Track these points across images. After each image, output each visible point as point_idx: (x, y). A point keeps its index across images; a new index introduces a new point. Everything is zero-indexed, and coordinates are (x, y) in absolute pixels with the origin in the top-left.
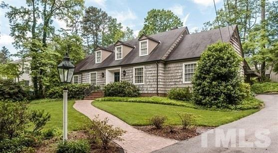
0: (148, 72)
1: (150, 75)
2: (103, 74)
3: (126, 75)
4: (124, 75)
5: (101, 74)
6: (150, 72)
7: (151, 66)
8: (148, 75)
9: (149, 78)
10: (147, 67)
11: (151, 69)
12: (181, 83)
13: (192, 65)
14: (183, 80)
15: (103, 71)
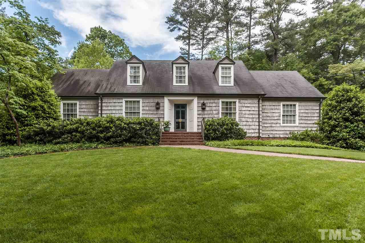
0: (244, 109)
1: (248, 112)
2: (158, 104)
3: (207, 109)
4: (203, 109)
5: (154, 104)
6: (247, 109)
7: (250, 101)
8: (244, 112)
9: (247, 116)
10: (242, 101)
11: (249, 105)
12: (278, 125)
13: (291, 105)
14: (281, 122)
15: (160, 100)
